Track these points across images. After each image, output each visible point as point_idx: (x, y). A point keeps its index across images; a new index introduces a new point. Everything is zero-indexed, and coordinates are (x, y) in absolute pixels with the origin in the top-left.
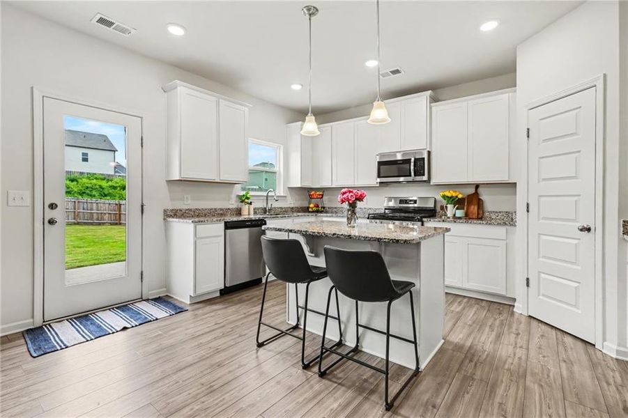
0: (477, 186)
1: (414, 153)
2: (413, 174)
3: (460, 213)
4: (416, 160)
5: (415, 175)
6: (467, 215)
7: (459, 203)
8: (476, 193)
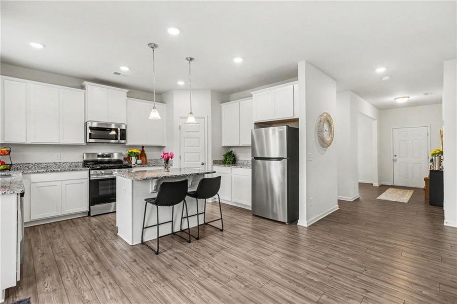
0: (143, 147)
1: (120, 125)
2: (119, 138)
3: (139, 161)
4: (121, 129)
5: (121, 139)
6: (142, 162)
7: (138, 156)
8: (143, 151)
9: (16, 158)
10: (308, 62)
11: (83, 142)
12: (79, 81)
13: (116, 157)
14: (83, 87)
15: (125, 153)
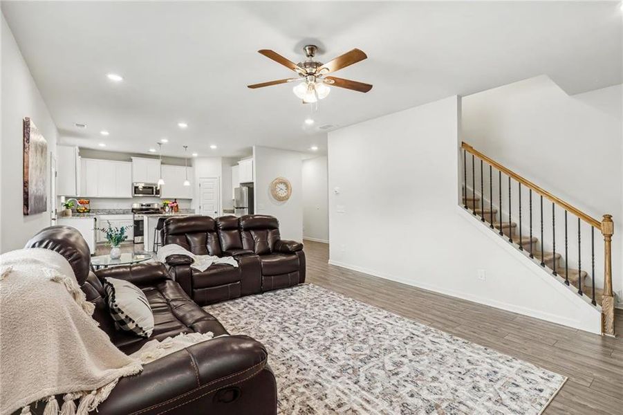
0: (175, 199)
1: (154, 185)
4: (155, 187)
5: (156, 194)
9: (94, 205)
10: (256, 146)
11: (131, 196)
12: (128, 157)
13: (156, 207)
14: (131, 160)
15: (161, 204)
